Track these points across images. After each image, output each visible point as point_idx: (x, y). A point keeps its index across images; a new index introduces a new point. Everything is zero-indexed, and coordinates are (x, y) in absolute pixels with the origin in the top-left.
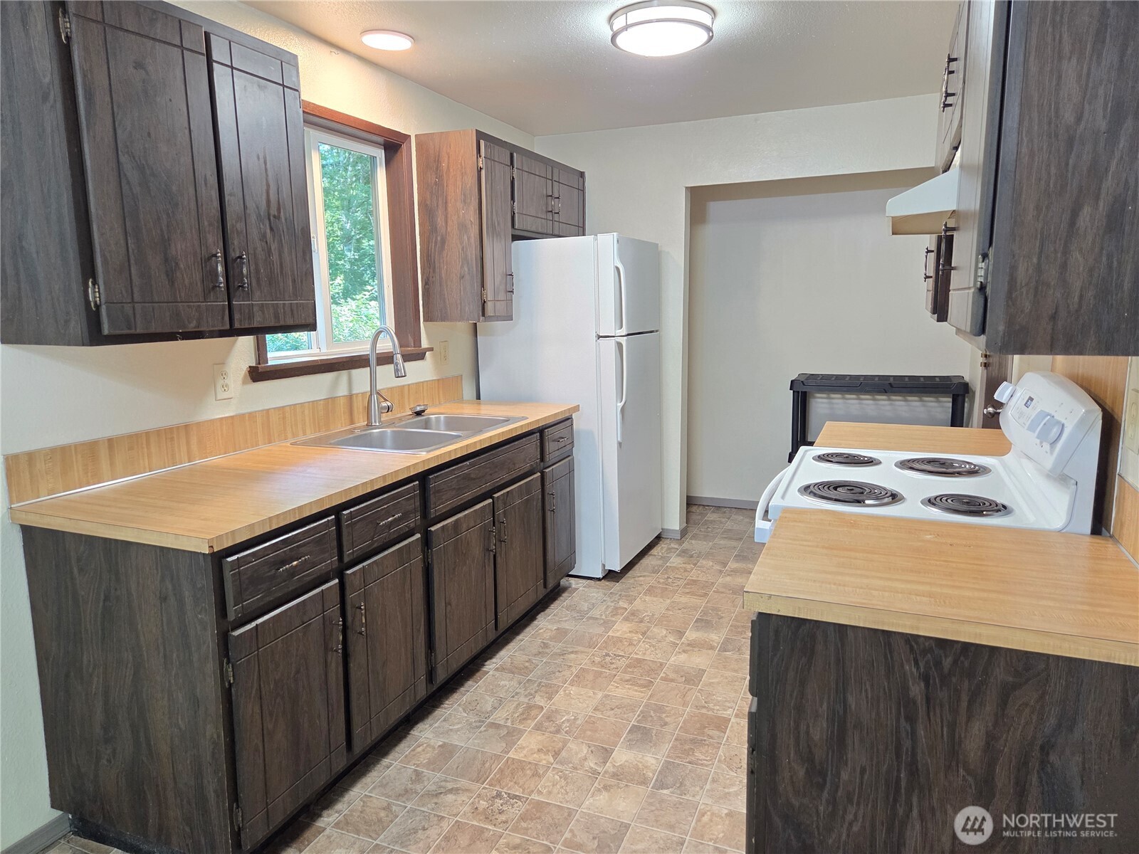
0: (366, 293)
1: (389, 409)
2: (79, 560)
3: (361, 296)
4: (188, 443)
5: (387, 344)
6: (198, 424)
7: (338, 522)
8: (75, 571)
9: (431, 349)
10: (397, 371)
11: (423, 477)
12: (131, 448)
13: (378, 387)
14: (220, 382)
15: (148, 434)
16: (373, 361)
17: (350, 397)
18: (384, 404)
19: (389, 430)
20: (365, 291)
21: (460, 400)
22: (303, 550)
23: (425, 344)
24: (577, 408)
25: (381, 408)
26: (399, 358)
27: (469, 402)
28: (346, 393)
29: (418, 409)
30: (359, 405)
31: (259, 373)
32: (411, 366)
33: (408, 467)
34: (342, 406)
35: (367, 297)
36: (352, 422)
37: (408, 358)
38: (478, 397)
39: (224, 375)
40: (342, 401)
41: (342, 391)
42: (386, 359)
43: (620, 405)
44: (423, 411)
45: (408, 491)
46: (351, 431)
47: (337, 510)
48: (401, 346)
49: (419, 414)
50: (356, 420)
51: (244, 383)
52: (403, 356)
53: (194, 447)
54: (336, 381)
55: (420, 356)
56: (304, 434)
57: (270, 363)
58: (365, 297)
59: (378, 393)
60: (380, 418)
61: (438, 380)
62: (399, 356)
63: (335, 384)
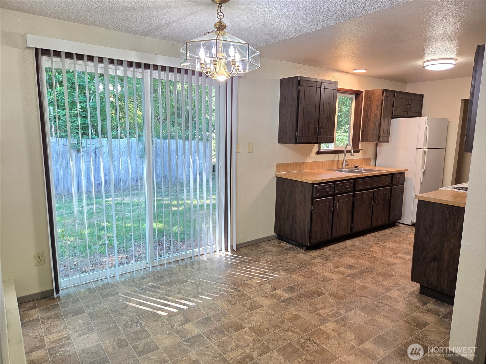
0: (342, 130)
1: (348, 165)
2: (287, 184)
3: (340, 131)
4: (303, 167)
5: (350, 148)
6: (306, 162)
7: (335, 184)
8: (286, 186)
9: (362, 150)
10: (351, 154)
11: (355, 179)
12: (294, 166)
13: (346, 159)
14: (311, 154)
15: (297, 163)
16: (345, 152)
17: (338, 161)
18: (347, 163)
19: (347, 170)
20: (342, 129)
21: (370, 165)
22: (327, 188)
23: (360, 148)
24: (407, 170)
25: (346, 164)
26: (352, 151)
27: (372, 166)
28: (337, 160)
29: (356, 166)
30: (340, 163)
31: (319, 153)
32: (355, 154)
33: (351, 176)
34: (336, 163)
35: (342, 131)
36: (338, 167)
37: (354, 152)
38: (375, 165)
39: (312, 152)
40: (336, 161)
41: (336, 159)
42: (349, 152)
43: (423, 170)
44: (357, 167)
45: (351, 182)
46: (338, 169)
47: (335, 182)
48: (353, 148)
49: (356, 167)
50: (339, 167)
51: (315, 155)
52: (353, 151)
53: (304, 168)
54: (335, 156)
55: (358, 151)
56: (326, 168)
57: (321, 150)
58: (341, 131)
59: (345, 160)
60: (345, 166)
61: (363, 159)
62: (352, 150)
63: (335, 157)
